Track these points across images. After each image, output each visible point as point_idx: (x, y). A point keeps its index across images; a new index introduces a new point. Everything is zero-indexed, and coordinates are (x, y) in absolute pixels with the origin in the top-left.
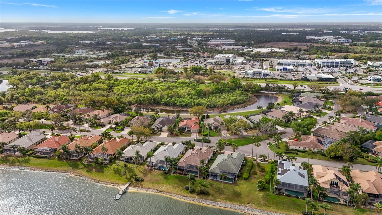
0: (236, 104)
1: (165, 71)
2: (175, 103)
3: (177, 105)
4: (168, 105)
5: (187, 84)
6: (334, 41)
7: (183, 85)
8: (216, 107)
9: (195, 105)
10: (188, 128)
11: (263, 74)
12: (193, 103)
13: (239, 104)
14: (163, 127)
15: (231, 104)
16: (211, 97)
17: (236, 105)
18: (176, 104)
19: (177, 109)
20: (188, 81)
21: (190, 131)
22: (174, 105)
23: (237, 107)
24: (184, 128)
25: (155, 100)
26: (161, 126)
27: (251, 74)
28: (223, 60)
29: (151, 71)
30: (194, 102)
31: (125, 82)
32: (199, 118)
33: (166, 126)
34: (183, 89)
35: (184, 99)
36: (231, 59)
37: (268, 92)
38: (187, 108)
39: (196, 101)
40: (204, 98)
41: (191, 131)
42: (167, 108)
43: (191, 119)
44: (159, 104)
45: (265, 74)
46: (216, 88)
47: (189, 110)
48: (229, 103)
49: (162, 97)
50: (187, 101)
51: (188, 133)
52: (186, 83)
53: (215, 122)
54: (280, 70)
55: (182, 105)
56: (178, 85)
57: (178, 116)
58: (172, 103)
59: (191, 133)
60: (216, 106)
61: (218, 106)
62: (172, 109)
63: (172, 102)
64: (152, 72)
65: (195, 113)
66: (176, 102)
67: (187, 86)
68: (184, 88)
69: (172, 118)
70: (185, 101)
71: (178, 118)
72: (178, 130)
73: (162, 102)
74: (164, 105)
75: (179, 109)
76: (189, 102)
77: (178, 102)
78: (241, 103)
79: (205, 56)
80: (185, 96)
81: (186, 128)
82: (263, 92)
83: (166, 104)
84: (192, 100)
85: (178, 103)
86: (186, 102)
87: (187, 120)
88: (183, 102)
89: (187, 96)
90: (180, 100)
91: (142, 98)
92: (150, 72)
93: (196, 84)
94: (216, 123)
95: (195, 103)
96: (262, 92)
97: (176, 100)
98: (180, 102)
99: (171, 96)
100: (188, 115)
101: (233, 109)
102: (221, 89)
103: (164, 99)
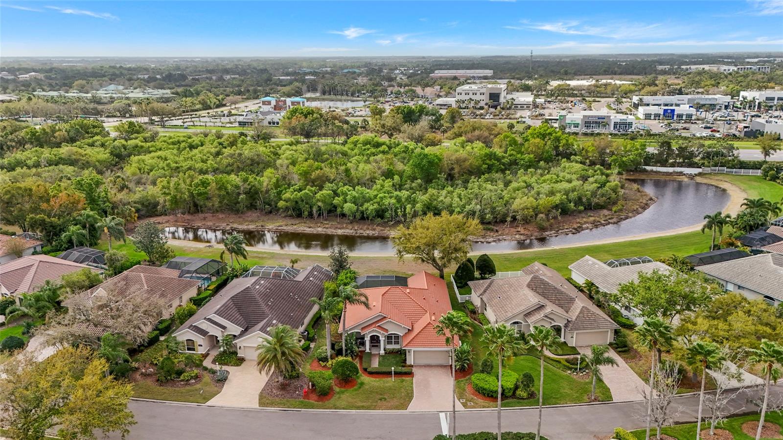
0: (581, 208)
1: (315, 115)
2: (335, 207)
3: (343, 215)
4: (306, 213)
5: (384, 148)
6: (729, 70)
7: (368, 149)
8: (503, 221)
9: (415, 215)
10: (389, 338)
11: (616, 124)
12: (409, 207)
13: (590, 207)
14: (242, 334)
15: (564, 210)
16: (474, 184)
17: (580, 212)
18: (339, 210)
19: (340, 232)
20: (385, 139)
21: (401, 354)
22: (332, 212)
23: (592, 219)
24: (367, 339)
25: (253, 194)
26: (234, 329)
27: (576, 126)
28: (482, 97)
29: (276, 120)
30: (414, 202)
31: (173, 143)
32: (441, 271)
33: (263, 330)
34: (367, 162)
35: (371, 193)
36: (503, 94)
37: (671, 170)
38: (385, 225)
39: (422, 198)
40: (450, 188)
41: (410, 360)
42: (303, 227)
43: (401, 281)
44: (271, 210)
45: (621, 124)
46: (486, 155)
47: (393, 233)
48: (556, 207)
49: (283, 182)
50: (382, 198)
51: (389, 374)
52: (378, 145)
53: (544, 301)
54: (652, 117)
55: (362, 212)
56: (352, 150)
57: (340, 264)
58: (320, 204)
59: (410, 374)
60: (505, 215)
61: (514, 218)
62: (320, 230)
63: (323, 201)
64: (278, 123)
65: (425, 252)
66: (337, 201)
67: (383, 152)
68: (372, 158)
69: (307, 277)
70: (376, 196)
71: (337, 272)
72: (329, 352)
73: (281, 204)
74: (291, 216)
75: (348, 231)
76: (393, 201)
77: (346, 202)
78: (599, 207)
79: (428, 95)
80: (373, 180)
81: (382, 339)
82: (654, 169)
83: (297, 211)
84: (404, 194)
85: (348, 207)
86: (378, 200)
87: (384, 289)
88: (369, 200)
89: (384, 181)
90: (354, 193)
91: (197, 185)
92: (274, 123)
93: (411, 147)
94: (550, 308)
95: (419, 206)
96: (648, 168)
97: (336, 194)
98: (355, 201)
99: (318, 178)
100: (388, 259)
101: (578, 230)
102: (504, 157)
103: (291, 189)
